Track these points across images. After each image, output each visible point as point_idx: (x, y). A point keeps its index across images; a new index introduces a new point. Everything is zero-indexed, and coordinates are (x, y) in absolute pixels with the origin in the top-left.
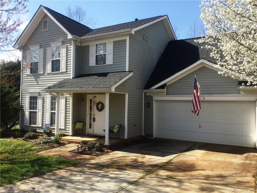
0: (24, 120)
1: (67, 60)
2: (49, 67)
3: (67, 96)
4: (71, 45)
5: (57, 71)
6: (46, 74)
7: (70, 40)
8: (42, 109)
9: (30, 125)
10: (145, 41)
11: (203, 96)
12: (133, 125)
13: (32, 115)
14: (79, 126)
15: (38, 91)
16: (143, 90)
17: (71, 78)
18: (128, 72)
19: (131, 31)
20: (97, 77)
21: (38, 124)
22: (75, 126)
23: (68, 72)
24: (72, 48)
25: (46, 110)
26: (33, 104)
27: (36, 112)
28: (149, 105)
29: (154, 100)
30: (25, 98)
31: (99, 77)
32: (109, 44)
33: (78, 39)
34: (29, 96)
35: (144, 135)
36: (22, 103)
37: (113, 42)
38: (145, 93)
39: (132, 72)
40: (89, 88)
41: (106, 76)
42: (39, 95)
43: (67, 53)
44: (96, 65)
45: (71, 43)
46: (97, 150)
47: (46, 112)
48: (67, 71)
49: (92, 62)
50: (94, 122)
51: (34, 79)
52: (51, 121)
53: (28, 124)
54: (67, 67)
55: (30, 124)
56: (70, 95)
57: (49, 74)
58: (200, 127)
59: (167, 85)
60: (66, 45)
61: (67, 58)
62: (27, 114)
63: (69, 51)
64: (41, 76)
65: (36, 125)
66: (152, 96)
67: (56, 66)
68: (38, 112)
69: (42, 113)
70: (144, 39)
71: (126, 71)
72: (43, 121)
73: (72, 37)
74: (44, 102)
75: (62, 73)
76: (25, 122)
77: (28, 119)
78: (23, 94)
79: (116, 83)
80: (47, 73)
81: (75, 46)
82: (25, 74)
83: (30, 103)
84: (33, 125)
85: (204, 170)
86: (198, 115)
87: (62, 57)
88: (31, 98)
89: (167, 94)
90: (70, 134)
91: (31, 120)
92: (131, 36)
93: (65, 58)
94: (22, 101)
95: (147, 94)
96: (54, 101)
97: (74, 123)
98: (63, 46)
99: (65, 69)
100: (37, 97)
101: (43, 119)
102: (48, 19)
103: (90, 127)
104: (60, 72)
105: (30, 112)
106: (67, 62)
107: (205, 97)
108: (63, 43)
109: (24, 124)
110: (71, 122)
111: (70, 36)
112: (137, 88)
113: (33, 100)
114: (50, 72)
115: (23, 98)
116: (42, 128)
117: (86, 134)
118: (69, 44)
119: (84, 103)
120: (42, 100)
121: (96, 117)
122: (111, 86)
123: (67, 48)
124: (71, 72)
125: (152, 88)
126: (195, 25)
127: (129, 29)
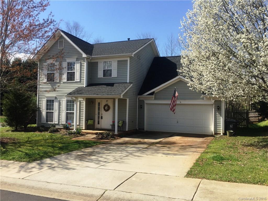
0: (41, 119)
1: (81, 73)
2: (65, 77)
3: (81, 100)
4: (84, 62)
5: (72, 80)
6: (61, 83)
7: (84, 58)
8: (58, 110)
9: (47, 123)
10: (139, 60)
11: (180, 101)
12: (131, 121)
13: (49, 115)
14: (90, 122)
15: (55, 95)
16: (138, 96)
17: (85, 87)
18: (129, 83)
19: (131, 55)
20: (106, 86)
21: (55, 122)
22: (87, 122)
23: (82, 82)
24: (85, 64)
25: (62, 110)
26: (50, 106)
27: (53, 112)
28: (141, 107)
29: (145, 103)
30: (42, 101)
31: (107, 87)
32: (114, 62)
33: (90, 57)
34: (45, 99)
35: (138, 129)
36: (38, 105)
37: (117, 61)
38: (139, 98)
39: (132, 83)
40: (103, 95)
41: (113, 86)
42: (55, 99)
43: (81, 67)
44: (103, 77)
45: (85, 60)
46: (111, 137)
47: (62, 112)
48: (80, 81)
49: (100, 74)
50: (102, 119)
51: (51, 86)
52: (66, 119)
53: (45, 122)
54: (80, 78)
55: (47, 121)
56: (84, 99)
57: (64, 83)
58: (178, 122)
59: (155, 93)
60: (80, 61)
61: (81, 71)
62: (44, 113)
63: (82, 66)
64: (57, 84)
65: (53, 122)
66: (144, 100)
67: (71, 77)
68: (55, 112)
69: (59, 113)
70: (138, 58)
71: (127, 83)
72: (59, 119)
73: (86, 56)
74: (60, 104)
75: (76, 82)
76: (42, 120)
77: (45, 118)
78: (40, 98)
79: (123, 91)
80: (63, 82)
81: (87, 62)
82: (41, 81)
83: (47, 105)
84: (49, 122)
85: (181, 144)
86: (174, 113)
87: (76, 70)
88: (48, 101)
89: (155, 99)
90: (84, 128)
91: (48, 119)
92: (131, 58)
93: (79, 71)
94: (38, 104)
95: (140, 99)
96: (69, 104)
97: (87, 120)
98: (77, 62)
99: (79, 79)
100: (54, 100)
101: (59, 118)
102: (63, 40)
103: (99, 123)
104: (75, 81)
105: (47, 112)
106: (81, 74)
107: (181, 102)
108: (77, 59)
109: (41, 122)
110: (84, 119)
111: (84, 55)
112: (134, 95)
113: (50, 103)
114: (65, 81)
115: (40, 101)
116: (58, 124)
117: (96, 128)
118: (83, 61)
119: (93, 105)
120: (58, 103)
121: (103, 115)
122: (121, 94)
123: (81, 64)
124: (85, 82)
125: (144, 95)
126: (172, 38)
127: (131, 54)
